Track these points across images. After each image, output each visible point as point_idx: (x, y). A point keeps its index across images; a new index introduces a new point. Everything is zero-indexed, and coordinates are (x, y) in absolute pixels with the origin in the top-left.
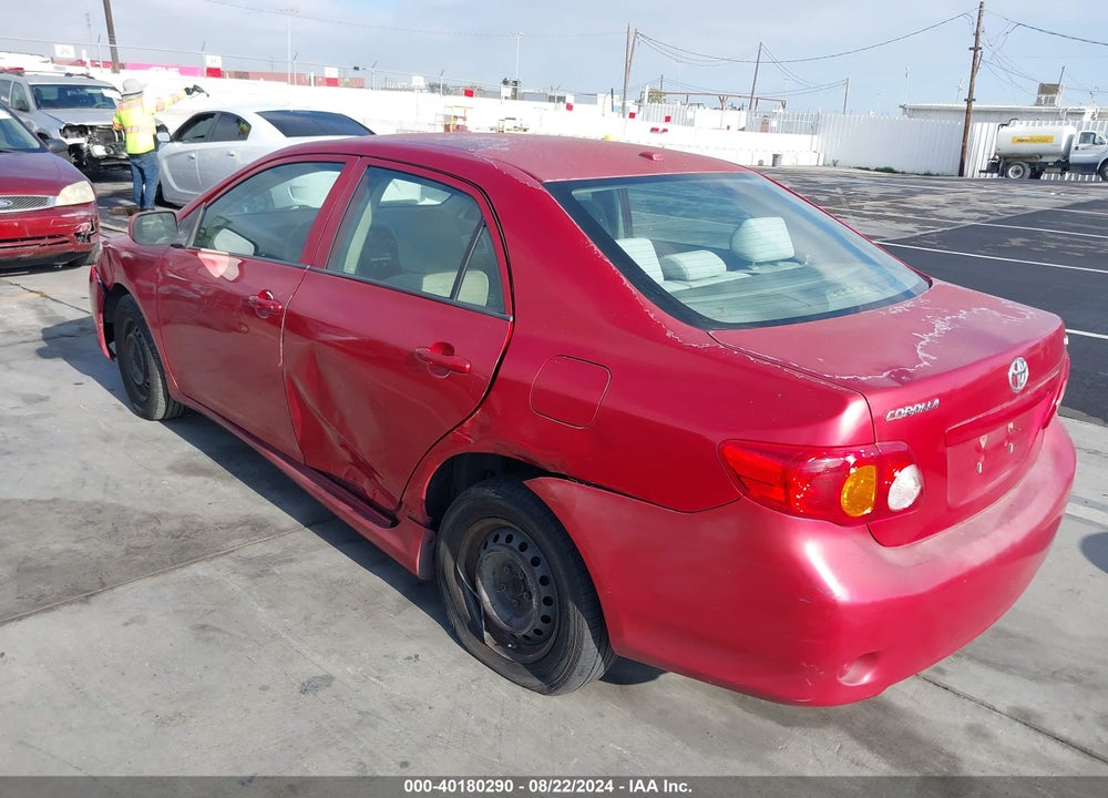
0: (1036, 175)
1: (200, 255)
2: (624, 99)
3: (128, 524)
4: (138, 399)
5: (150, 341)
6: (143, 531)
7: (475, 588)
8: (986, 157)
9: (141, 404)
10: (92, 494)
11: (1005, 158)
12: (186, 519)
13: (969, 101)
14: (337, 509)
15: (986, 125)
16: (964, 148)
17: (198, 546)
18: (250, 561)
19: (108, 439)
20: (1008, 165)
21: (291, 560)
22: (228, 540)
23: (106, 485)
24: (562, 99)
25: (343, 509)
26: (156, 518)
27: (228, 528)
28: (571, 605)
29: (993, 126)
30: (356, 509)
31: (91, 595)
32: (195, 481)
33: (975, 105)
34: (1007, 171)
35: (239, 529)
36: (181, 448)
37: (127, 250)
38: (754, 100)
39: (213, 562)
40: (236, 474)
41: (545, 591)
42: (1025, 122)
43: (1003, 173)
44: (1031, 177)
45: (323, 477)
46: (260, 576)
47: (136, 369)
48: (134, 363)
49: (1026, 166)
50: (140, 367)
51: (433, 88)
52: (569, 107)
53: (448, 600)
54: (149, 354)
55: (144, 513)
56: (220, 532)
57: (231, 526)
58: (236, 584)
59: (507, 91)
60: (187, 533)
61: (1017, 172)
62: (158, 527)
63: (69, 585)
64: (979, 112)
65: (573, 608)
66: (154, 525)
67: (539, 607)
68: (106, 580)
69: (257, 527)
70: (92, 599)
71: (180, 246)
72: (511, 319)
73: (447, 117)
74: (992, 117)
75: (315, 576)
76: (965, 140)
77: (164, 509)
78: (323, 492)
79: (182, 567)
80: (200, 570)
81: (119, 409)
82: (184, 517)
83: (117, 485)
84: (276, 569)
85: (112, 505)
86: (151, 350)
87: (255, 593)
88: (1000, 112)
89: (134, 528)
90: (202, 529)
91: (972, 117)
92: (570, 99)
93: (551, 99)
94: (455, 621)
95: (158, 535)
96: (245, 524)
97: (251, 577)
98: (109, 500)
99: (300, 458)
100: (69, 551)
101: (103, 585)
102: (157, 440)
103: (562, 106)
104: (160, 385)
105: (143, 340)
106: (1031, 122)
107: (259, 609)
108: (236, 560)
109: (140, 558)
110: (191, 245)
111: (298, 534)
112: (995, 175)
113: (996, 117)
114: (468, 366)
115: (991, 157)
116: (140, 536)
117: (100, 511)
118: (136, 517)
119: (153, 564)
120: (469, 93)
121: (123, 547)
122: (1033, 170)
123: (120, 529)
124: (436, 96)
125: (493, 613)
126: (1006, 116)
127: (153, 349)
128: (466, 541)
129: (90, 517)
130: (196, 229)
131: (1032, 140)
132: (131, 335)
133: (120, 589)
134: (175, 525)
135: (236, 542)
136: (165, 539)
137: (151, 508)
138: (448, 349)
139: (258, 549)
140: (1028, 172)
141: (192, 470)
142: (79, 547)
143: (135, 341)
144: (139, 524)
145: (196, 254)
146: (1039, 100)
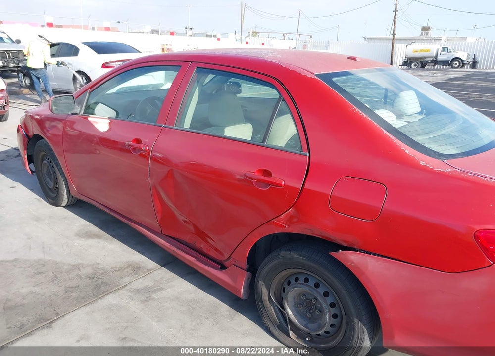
0: (423, 67)
1: (89, 119)
2: (241, 35)
3: (62, 273)
4: (51, 196)
5: (58, 165)
6: (71, 276)
7: (283, 307)
8: (401, 59)
9: (52, 198)
10: (36, 255)
11: (410, 59)
12: (94, 267)
13: (394, 34)
14: (186, 259)
15: (401, 45)
16: (392, 55)
17: (106, 284)
18: (138, 291)
19: (37, 219)
20: (411, 62)
21: (161, 289)
22: (121, 278)
23: (43, 248)
24: (215, 36)
25: (189, 259)
26: (77, 267)
27: (119, 270)
28: (356, 321)
29: (404, 45)
30: (198, 259)
31: (52, 322)
32: (93, 242)
33: (396, 36)
34: (411, 65)
35: (126, 270)
36: (79, 223)
37: (38, 115)
38: (298, 35)
39: (117, 294)
40: (114, 236)
41: (334, 311)
42: (417, 43)
43: (409, 66)
44: (421, 67)
45: (174, 241)
46: (146, 301)
47: (48, 179)
48: (47, 176)
49: (419, 63)
50: (51, 179)
51: (153, 32)
52: (219, 39)
53: (264, 312)
54: (58, 172)
55: (69, 264)
56: (116, 273)
57: (121, 269)
58: (135, 307)
59: (189, 32)
60: (97, 275)
61: (415, 65)
62: (80, 273)
63: (37, 316)
64: (397, 39)
65: (358, 324)
66: (77, 272)
67: (330, 320)
68: (58, 311)
69: (136, 268)
70: (54, 325)
71: (76, 114)
72: (308, 155)
73: (163, 45)
74: (402, 41)
75: (177, 298)
76: (392, 52)
77: (80, 261)
78: (175, 249)
79: (100, 298)
80: (110, 299)
81: (39, 201)
82: (93, 265)
83: (49, 247)
84: (154, 296)
85: (50, 260)
86: (59, 169)
87: (148, 312)
88: (406, 39)
89: (65, 274)
90: (105, 273)
91: (395, 41)
92: (218, 36)
93: (209, 36)
94: (268, 324)
95: (81, 278)
96: (128, 267)
97: (143, 302)
98: (47, 258)
99: (159, 230)
100: (31, 293)
101: (58, 314)
102: (65, 218)
103: (216, 39)
104: (65, 189)
105: (53, 164)
106: (420, 43)
107: (154, 323)
108: (130, 291)
109: (75, 294)
110: (82, 113)
111: (159, 272)
112: (406, 67)
113: (404, 41)
114: (283, 183)
115: (404, 59)
116: (70, 279)
117: (44, 265)
118: (66, 267)
119: (83, 298)
120: (172, 34)
121: (63, 288)
122: (422, 64)
123: (58, 276)
124: (155, 35)
125: (295, 321)
126: (409, 41)
127: (60, 169)
128: (276, 280)
129: (38, 269)
130: (84, 104)
131: (421, 51)
132: (45, 162)
133: (68, 317)
134: (88, 271)
135: (126, 280)
136: (85, 280)
137: (73, 261)
138: (267, 173)
139: (141, 283)
140: (420, 65)
141: (89, 235)
142: (37, 289)
143: (48, 164)
144: (68, 272)
145: (86, 118)
146: (422, 33)
